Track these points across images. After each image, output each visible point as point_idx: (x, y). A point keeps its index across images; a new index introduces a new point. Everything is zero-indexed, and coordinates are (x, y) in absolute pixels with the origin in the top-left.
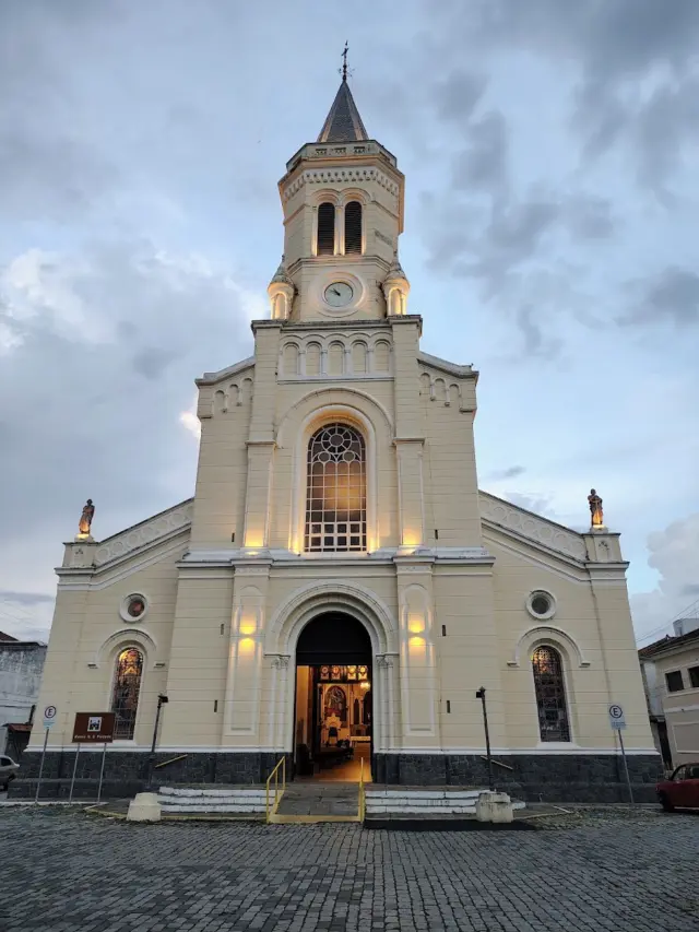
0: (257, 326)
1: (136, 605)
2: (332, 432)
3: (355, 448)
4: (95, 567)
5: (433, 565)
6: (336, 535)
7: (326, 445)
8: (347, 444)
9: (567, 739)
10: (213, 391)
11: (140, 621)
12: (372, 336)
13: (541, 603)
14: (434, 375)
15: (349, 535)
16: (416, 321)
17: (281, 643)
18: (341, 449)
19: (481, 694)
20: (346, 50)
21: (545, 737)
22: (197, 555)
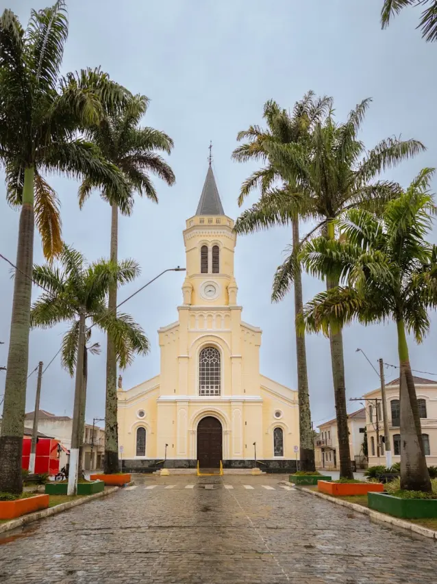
0: (179, 309)
1: (142, 414)
2: (208, 350)
3: (217, 356)
4: (126, 400)
5: (243, 402)
6: (210, 390)
7: (206, 355)
8: (213, 355)
9: (282, 455)
10: (163, 335)
11: (143, 419)
12: (223, 313)
13: (278, 414)
14: (246, 331)
15: (214, 390)
16: (240, 309)
17: (193, 427)
18: (211, 357)
19: (254, 444)
20: (211, 147)
21: (276, 455)
22: (163, 397)
